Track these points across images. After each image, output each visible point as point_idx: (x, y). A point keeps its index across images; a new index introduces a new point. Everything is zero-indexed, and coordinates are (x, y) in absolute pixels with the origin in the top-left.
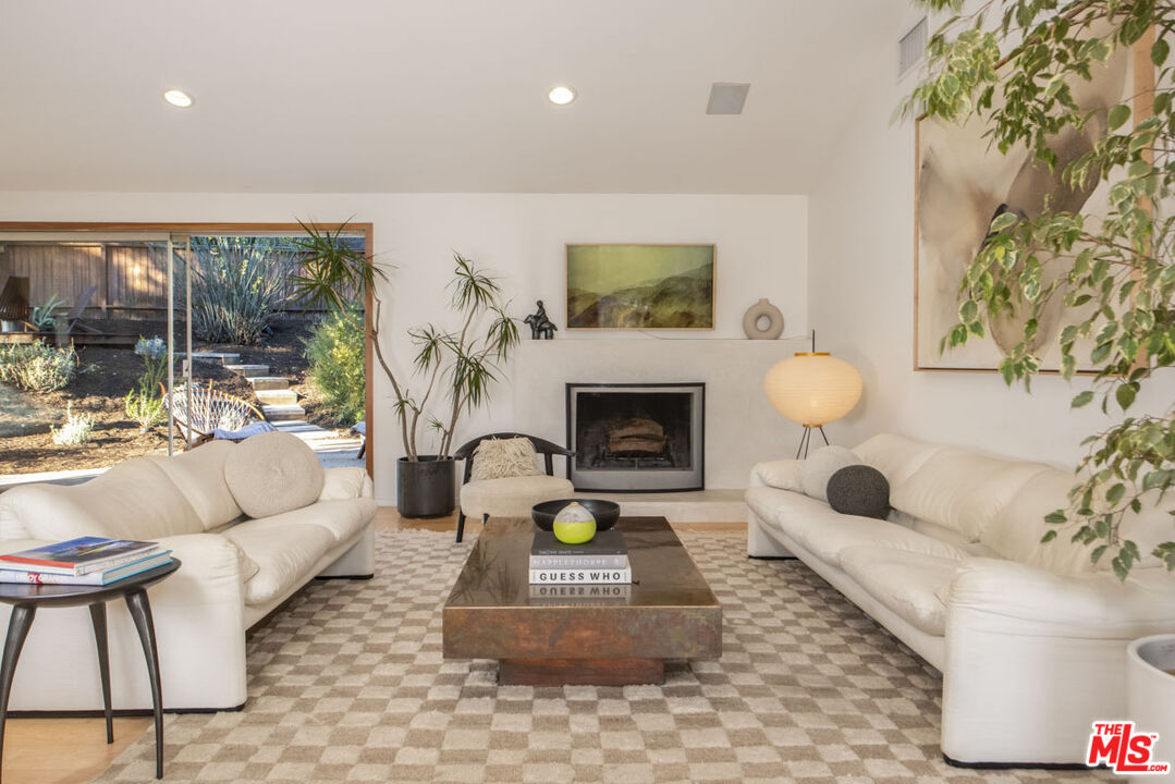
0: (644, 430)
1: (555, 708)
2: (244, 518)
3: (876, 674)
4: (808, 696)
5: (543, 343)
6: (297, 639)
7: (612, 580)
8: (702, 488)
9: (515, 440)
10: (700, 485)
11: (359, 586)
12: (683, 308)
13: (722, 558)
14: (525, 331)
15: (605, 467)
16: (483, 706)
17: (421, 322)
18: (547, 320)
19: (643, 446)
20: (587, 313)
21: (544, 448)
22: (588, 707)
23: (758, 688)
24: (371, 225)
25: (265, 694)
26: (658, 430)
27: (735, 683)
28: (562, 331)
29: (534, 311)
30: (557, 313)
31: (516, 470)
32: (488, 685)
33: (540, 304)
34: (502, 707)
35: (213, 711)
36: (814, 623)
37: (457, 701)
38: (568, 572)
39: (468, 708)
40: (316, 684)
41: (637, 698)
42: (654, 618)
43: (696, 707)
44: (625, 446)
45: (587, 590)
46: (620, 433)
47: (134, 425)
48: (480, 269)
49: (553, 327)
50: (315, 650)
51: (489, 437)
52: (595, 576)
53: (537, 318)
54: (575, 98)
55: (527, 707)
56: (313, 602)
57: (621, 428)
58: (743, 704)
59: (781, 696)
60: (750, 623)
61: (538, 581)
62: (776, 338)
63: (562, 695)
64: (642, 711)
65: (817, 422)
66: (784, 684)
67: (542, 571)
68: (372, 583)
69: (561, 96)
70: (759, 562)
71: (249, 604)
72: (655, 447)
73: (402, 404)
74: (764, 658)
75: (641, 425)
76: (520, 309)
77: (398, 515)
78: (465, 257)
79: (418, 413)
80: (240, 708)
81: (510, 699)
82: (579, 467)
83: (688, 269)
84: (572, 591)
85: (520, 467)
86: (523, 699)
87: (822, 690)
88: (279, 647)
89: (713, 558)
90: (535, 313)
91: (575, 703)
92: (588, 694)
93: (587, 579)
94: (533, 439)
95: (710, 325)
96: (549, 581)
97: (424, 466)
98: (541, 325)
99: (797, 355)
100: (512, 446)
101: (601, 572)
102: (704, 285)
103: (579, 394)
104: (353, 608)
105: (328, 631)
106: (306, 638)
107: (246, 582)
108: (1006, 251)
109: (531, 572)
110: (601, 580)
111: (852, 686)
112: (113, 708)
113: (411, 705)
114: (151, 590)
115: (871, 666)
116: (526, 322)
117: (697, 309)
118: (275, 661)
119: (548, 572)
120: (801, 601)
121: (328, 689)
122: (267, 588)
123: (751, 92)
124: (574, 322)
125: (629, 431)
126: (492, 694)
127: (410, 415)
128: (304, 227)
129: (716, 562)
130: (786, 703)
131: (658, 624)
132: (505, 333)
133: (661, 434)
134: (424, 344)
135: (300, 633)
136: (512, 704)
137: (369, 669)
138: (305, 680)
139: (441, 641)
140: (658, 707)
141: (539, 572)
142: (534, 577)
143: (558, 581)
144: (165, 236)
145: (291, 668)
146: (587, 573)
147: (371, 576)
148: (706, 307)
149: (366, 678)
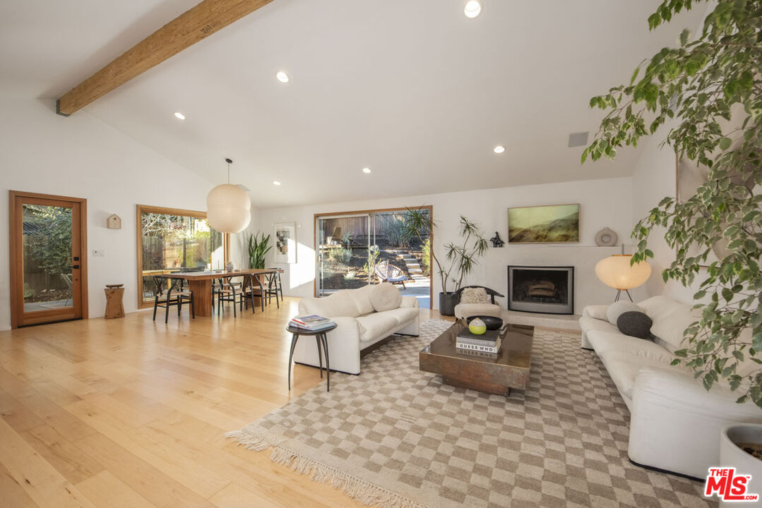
0: (546, 286)
1: (459, 397)
2: (375, 311)
3: (618, 413)
4: (574, 416)
5: (498, 249)
6: (384, 355)
7: (489, 351)
8: (572, 313)
9: (478, 289)
10: (571, 312)
11: (413, 339)
12: (563, 233)
13: (569, 347)
14: (490, 244)
15: (527, 301)
16: (433, 390)
17: (448, 243)
18: (499, 240)
19: (545, 293)
20: (517, 237)
21: (492, 293)
22: (472, 399)
23: (552, 407)
24: (432, 206)
25: (368, 372)
26: (552, 286)
27: (541, 402)
28: (507, 244)
29: (495, 236)
30: (504, 237)
31: (478, 301)
32: (439, 383)
33: (497, 233)
34: (440, 392)
35: (350, 374)
36: (598, 383)
37: (425, 387)
38: (471, 345)
39: (428, 390)
40: (384, 371)
41: (493, 400)
42: (499, 369)
43: (519, 409)
44: (535, 293)
45: (479, 353)
46: (534, 287)
47: (367, 276)
48: (470, 220)
49: (502, 242)
50: (389, 359)
51: (468, 287)
52: (482, 348)
53: (495, 239)
54: (505, 150)
55: (449, 394)
56: (395, 343)
57: (534, 285)
58: (541, 413)
59: (560, 412)
60: (565, 378)
61: (459, 347)
62: (613, 246)
63: (464, 393)
64: (493, 406)
65: (626, 288)
66: (566, 408)
67: (462, 344)
68: (417, 338)
69: (499, 150)
70: (587, 351)
71: (360, 341)
72: (550, 294)
73: (442, 272)
74: (563, 395)
75: (544, 284)
76: (488, 236)
77: (439, 314)
78: (464, 216)
79: (447, 276)
80: (358, 375)
81: (445, 390)
82: (514, 300)
83: (566, 215)
84: (473, 353)
85: (480, 300)
86: (448, 391)
87: (584, 414)
88: (378, 356)
89: (563, 346)
90: (494, 237)
91: (468, 397)
92: (475, 395)
93: (479, 349)
94: (486, 288)
95: (578, 240)
96: (463, 348)
97: (449, 296)
98: (497, 242)
99: (613, 256)
100: (477, 291)
101: (485, 347)
102: (574, 222)
103: (514, 270)
104: (407, 347)
105: (395, 354)
106: (387, 355)
107: (360, 335)
108: (656, 216)
109: (457, 343)
110: (484, 350)
111: (601, 415)
112: (330, 368)
113: (408, 384)
114: (327, 334)
115: (618, 409)
116: (491, 240)
117: (572, 233)
118: (375, 361)
119: (463, 344)
120: (598, 372)
121: (386, 373)
122: (369, 337)
123: (589, 134)
124: (511, 240)
125: (539, 286)
126: (438, 386)
127: (444, 276)
128: (408, 209)
129: (564, 348)
130: (561, 417)
131: (501, 371)
132: (482, 245)
133: (553, 288)
134: (450, 249)
135: (387, 353)
136: (444, 391)
137: (401, 369)
138: (381, 369)
139: (418, 365)
140: (502, 405)
141: (460, 344)
142: (458, 345)
143: (467, 348)
144: (367, 215)
145: (378, 364)
146: (478, 347)
147: (418, 336)
148: (576, 232)
149: (400, 372)
